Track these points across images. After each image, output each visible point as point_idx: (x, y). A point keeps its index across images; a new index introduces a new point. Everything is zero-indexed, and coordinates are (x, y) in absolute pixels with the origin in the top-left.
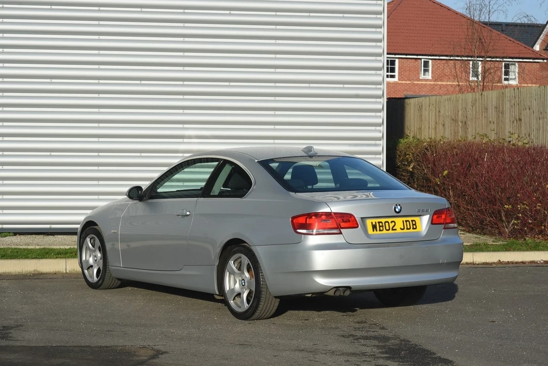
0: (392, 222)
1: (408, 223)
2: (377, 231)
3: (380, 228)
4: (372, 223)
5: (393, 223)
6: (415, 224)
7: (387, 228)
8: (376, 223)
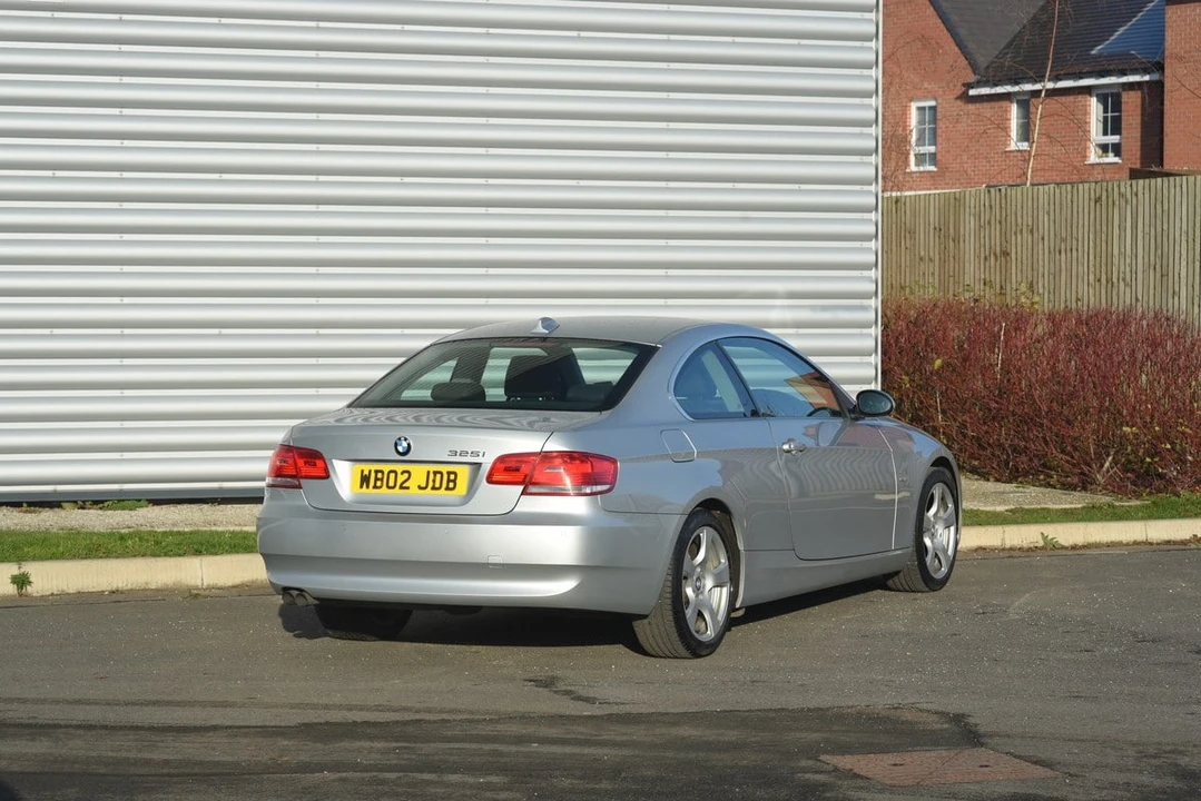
0: (403, 472)
1: (438, 476)
4: (362, 471)
6: (454, 481)
7: (391, 484)
8: (370, 471)
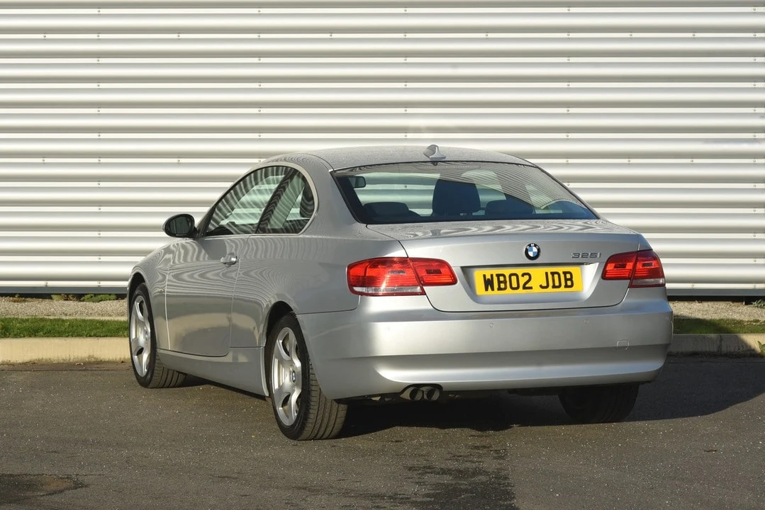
0: (523, 275)
1: (556, 276)
2: (493, 289)
3: (499, 285)
4: (484, 276)
5: (526, 278)
6: (571, 279)
7: (515, 285)
8: (492, 276)
